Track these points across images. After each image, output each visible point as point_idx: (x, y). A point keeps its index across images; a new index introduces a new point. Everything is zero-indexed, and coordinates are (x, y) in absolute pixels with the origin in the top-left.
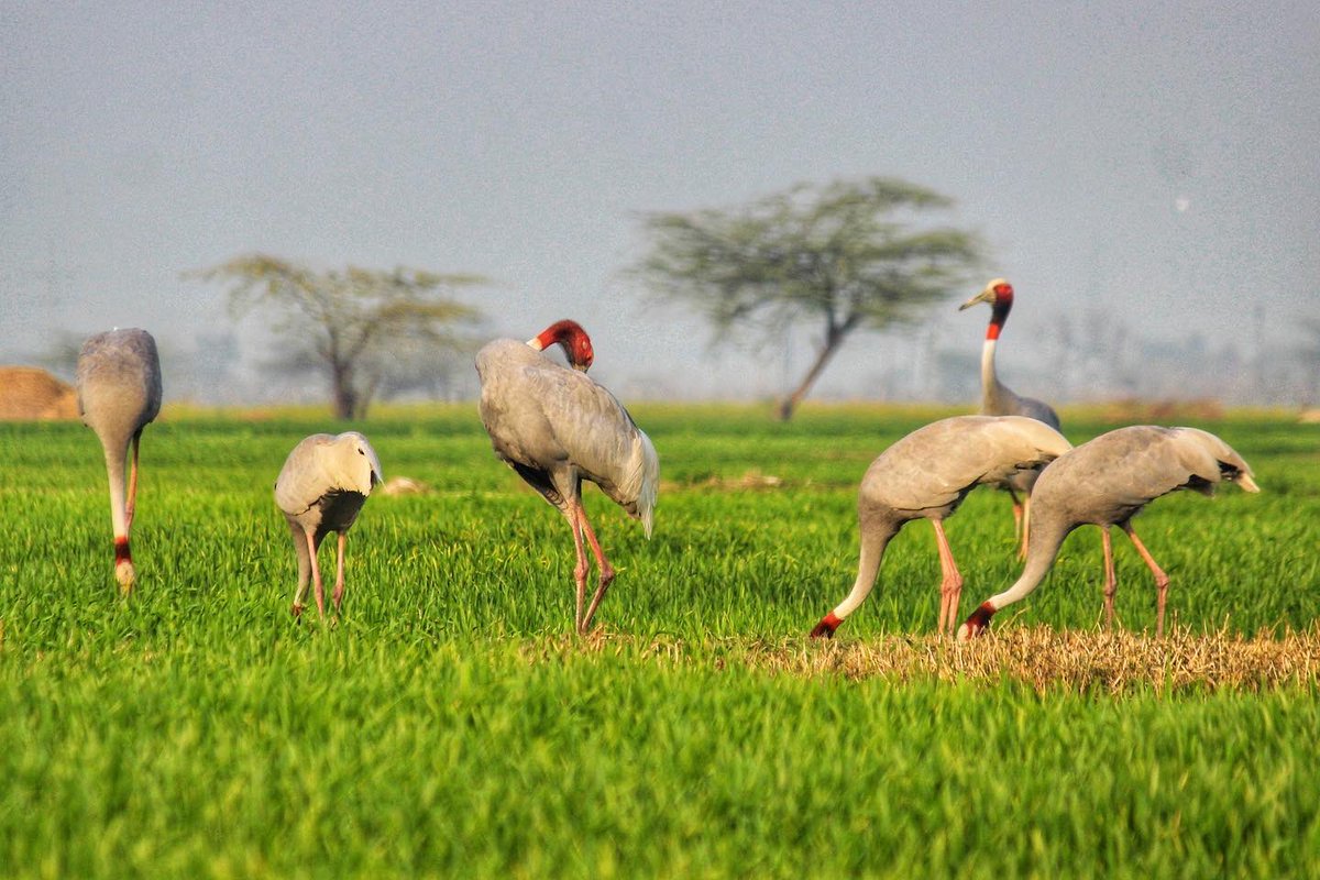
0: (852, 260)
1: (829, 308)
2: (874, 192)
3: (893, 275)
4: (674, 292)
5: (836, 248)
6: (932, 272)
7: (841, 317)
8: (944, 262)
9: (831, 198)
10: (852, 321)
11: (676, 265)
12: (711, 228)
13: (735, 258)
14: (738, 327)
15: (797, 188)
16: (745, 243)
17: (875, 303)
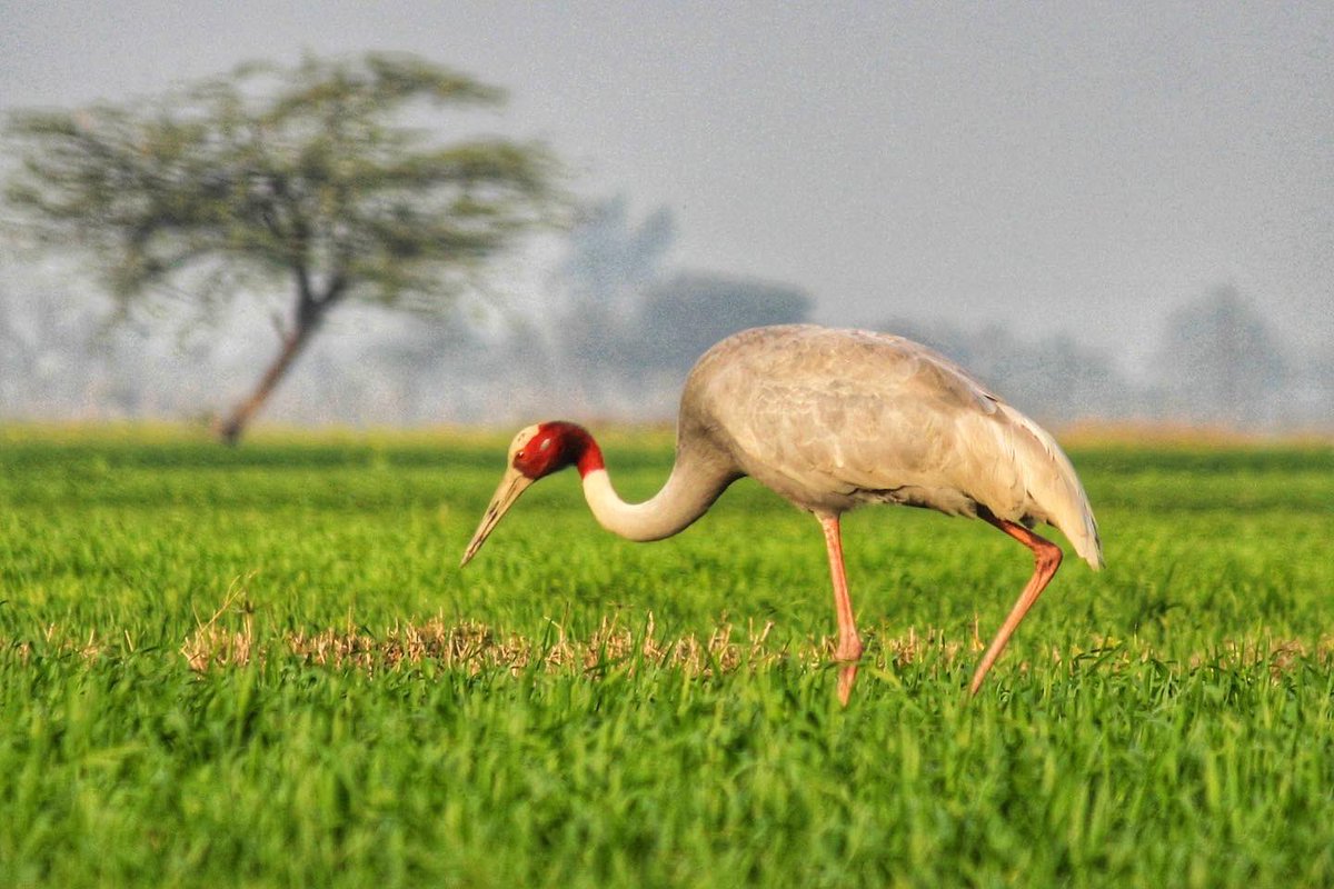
0: (342, 190)
1: (300, 268)
2: (370, 76)
3: (403, 213)
4: (45, 238)
5: (314, 170)
6: (466, 209)
7: (319, 283)
8: (486, 193)
9: (304, 86)
10: (338, 289)
11: (54, 196)
12: (109, 135)
13: (149, 184)
14: (154, 296)
15: (244, 71)
16: (164, 159)
17: (378, 260)
